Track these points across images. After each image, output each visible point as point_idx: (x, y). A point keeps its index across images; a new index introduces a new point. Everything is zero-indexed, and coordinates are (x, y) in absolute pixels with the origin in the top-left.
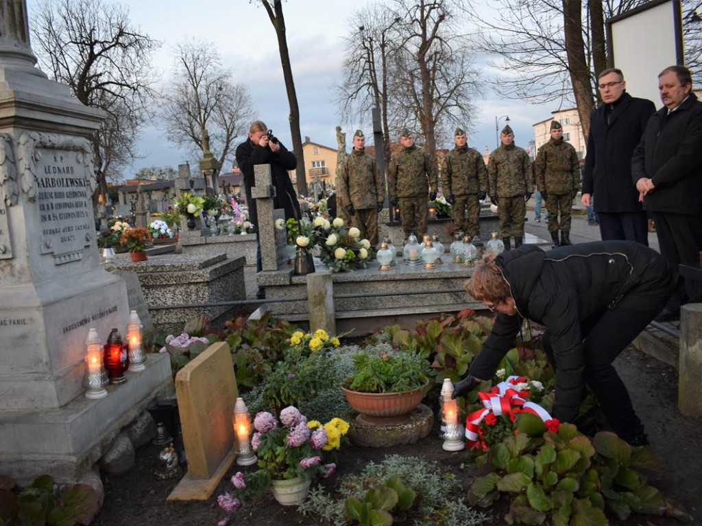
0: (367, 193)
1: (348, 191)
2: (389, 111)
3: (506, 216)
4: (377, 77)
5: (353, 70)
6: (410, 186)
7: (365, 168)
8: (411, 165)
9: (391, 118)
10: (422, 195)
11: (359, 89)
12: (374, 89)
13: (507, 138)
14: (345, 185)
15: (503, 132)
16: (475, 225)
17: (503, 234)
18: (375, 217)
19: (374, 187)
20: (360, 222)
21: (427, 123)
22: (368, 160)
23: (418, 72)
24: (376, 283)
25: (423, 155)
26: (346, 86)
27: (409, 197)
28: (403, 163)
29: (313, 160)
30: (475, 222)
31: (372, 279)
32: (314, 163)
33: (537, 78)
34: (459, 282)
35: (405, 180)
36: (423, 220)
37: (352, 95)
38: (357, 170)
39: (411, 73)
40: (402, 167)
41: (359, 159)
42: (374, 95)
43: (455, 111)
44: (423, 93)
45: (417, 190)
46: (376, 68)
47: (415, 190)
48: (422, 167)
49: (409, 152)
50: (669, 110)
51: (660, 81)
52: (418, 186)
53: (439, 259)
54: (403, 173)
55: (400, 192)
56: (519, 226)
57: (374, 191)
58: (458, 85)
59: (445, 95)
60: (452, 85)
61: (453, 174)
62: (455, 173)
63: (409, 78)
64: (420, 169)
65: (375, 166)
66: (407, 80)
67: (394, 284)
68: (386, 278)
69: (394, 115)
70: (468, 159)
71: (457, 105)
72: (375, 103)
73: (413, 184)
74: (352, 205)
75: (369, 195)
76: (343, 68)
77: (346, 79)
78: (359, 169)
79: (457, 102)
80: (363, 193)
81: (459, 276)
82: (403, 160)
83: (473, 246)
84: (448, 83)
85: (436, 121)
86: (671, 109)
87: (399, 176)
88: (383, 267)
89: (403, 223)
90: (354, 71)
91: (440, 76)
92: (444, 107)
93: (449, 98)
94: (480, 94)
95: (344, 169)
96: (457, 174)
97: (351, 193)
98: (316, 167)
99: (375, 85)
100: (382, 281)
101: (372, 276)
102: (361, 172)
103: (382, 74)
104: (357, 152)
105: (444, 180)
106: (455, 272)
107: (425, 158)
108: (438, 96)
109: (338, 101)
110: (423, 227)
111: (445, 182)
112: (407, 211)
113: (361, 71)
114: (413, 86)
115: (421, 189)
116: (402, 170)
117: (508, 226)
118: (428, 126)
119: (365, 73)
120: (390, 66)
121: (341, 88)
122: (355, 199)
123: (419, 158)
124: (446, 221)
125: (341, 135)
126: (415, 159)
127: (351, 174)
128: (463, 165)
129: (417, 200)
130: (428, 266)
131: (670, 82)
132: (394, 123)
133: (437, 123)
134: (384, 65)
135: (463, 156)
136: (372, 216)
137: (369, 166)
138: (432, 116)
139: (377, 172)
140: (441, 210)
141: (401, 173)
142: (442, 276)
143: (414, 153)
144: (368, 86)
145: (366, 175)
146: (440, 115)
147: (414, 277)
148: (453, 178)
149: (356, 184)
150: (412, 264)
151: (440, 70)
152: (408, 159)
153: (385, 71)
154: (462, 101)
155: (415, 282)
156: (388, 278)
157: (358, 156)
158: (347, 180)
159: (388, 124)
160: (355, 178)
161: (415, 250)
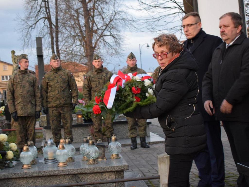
0: (28, 104)
1: (14, 101)
2: (60, 39)
3: (133, 121)
4: (51, 13)
5: (32, 7)
6: (57, 98)
7: (27, 84)
8: (58, 82)
9: (62, 44)
10: (66, 106)
11: (37, 21)
12: (49, 22)
13: (132, 62)
14: (11, 97)
15: (129, 57)
16: (110, 128)
17: (131, 135)
18: (34, 123)
19: (34, 100)
20: (22, 126)
21: (88, 48)
22: (30, 78)
23: (81, 11)
24: (18, 180)
25: (67, 74)
26: (27, 19)
27: (56, 107)
28: (51, 80)
29: (3, 75)
30: (110, 126)
31: (14, 176)
32: (3, 77)
33: (161, 17)
34: (84, 177)
35: (53, 93)
36: (68, 125)
37: (32, 26)
38: (21, 85)
39: (77, 11)
40: (51, 83)
41: (23, 77)
42: (49, 26)
43: (109, 39)
44: (85, 26)
45: (62, 102)
46: (50, 6)
47: (61, 101)
48: (67, 84)
49: (56, 72)
50: (227, 45)
51: (220, 22)
52: (63, 98)
53: (71, 158)
54: (52, 88)
55: (50, 104)
56: (143, 128)
57: (33, 103)
58: (111, 20)
59: (101, 28)
60: (107, 21)
61: (92, 89)
62: (94, 88)
63: (76, 15)
64: (65, 85)
65: (35, 83)
66: (74, 16)
67: (32, 180)
68: (25, 176)
69: (64, 41)
70: (103, 78)
71: (111, 35)
72: (49, 32)
73: (59, 97)
74: (16, 112)
75: (29, 106)
76: (25, 5)
77: (27, 14)
78: (23, 84)
79: (111, 33)
80: (25, 103)
81: (84, 172)
82: (52, 78)
83: (96, 148)
84: (103, 19)
85: (95, 47)
86: (229, 44)
87: (49, 91)
88: (25, 166)
89: (52, 128)
90: (34, 8)
91: (98, 13)
92: (101, 36)
93: (105, 30)
94: (127, 28)
95: (11, 84)
96: (95, 89)
97: (16, 103)
98: (5, 80)
99: (49, 19)
100: (23, 178)
101: (15, 174)
102: (24, 87)
103: (55, 11)
104: (22, 71)
105: (86, 93)
106: (81, 169)
107: (68, 77)
108: (96, 29)
109: (21, 30)
110: (68, 131)
111: (86, 95)
112: (55, 118)
113: (39, 8)
114: (79, 21)
115: (66, 100)
116: (51, 86)
117: (135, 129)
118: (89, 51)
119: (42, 10)
120: (61, 5)
121: (24, 20)
122: (19, 107)
123: (64, 77)
124: (90, 125)
125: (15, 57)
126: (61, 77)
127: (16, 87)
128: (99, 82)
129: (62, 109)
130: (61, 164)
131: (226, 23)
132: (64, 47)
133: (96, 48)
134: (56, 4)
135: (100, 76)
136: (31, 122)
137: (30, 82)
138: (92, 43)
139: (36, 87)
140: (87, 116)
141: (50, 89)
142: (71, 173)
143: (61, 73)
144: (44, 19)
145: (28, 90)
146: (98, 42)
147: (48, 174)
148: (92, 92)
149: (20, 96)
150: (50, 163)
151: (97, 9)
152: (55, 77)
153: (57, 8)
154: (114, 32)
155: (50, 178)
156: (28, 176)
157: (22, 74)
158: (13, 93)
159: (59, 48)
160: (19, 91)
161: (52, 152)
